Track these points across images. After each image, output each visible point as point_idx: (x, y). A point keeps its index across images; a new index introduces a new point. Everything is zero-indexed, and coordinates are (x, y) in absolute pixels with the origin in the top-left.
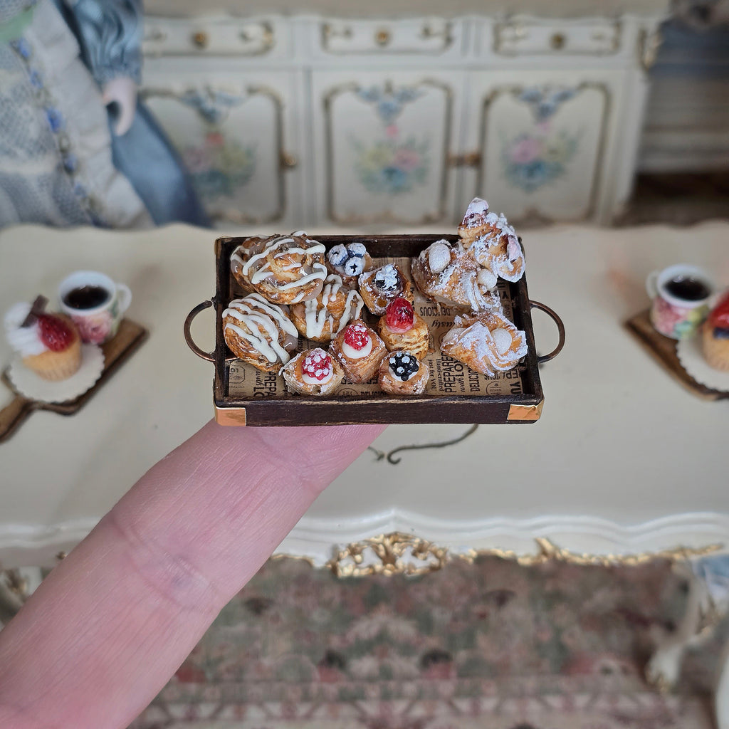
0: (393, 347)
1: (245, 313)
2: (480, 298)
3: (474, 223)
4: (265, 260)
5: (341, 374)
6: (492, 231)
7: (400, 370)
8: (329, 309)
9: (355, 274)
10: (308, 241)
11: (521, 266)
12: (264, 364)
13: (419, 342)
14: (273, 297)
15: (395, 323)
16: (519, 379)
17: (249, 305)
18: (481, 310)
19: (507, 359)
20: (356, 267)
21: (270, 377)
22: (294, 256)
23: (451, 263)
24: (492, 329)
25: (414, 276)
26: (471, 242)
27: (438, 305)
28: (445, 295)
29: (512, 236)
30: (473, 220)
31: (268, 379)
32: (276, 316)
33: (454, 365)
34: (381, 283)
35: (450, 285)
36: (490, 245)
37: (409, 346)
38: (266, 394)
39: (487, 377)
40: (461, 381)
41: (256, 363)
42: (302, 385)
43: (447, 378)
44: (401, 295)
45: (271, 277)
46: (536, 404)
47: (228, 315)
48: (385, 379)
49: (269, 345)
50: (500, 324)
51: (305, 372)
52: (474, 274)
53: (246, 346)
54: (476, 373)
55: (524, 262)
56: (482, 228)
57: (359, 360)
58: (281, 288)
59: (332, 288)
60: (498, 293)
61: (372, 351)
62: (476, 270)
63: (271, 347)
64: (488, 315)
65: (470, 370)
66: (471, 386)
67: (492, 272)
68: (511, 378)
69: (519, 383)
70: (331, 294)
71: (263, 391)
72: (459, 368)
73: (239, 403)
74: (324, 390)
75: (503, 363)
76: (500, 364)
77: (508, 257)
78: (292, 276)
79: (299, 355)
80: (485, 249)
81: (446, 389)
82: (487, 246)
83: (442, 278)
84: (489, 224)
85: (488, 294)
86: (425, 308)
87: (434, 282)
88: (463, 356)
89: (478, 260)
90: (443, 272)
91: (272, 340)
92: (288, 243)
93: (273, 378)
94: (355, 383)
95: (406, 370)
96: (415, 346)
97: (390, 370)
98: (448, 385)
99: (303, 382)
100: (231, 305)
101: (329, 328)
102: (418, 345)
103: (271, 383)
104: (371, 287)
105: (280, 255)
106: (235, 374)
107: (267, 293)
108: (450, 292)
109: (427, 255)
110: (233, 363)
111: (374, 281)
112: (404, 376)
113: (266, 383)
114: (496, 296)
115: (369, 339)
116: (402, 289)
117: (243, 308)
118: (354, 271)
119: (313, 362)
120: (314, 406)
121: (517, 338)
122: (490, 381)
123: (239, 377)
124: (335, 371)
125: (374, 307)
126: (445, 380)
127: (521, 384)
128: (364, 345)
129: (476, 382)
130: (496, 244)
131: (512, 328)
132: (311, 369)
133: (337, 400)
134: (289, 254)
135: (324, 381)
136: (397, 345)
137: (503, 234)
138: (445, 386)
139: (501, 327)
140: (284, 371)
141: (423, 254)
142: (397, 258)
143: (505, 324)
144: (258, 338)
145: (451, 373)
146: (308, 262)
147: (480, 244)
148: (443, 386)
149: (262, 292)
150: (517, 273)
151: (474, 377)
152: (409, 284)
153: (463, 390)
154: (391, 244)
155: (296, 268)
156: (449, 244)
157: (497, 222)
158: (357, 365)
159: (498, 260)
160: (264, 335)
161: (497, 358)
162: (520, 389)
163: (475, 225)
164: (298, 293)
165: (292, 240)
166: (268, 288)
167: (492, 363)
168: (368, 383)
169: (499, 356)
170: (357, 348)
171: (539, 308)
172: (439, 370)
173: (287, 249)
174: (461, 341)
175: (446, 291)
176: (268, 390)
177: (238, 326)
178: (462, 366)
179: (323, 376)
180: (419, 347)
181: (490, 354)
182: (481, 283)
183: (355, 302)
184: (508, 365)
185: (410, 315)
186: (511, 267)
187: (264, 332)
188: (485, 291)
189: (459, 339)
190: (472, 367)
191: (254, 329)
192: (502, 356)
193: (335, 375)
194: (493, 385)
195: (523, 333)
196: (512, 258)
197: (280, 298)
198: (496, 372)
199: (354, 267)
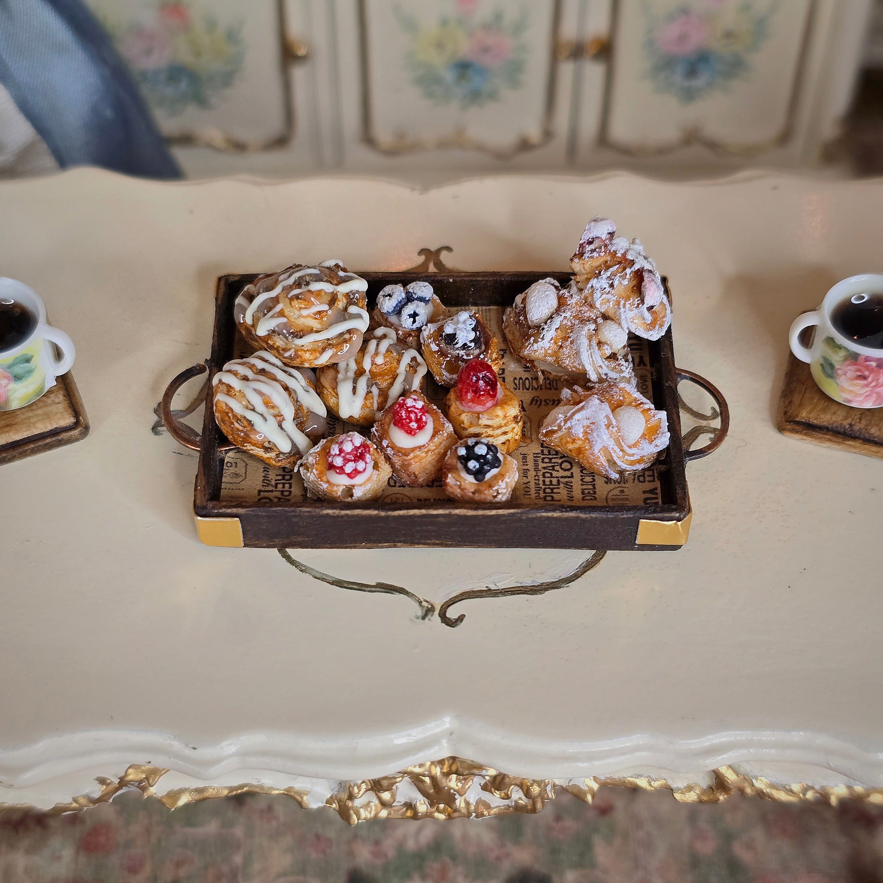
0: (466, 433)
1: (245, 379)
2: (601, 363)
3: (592, 251)
4: (276, 300)
5: (386, 471)
6: (620, 263)
7: (473, 464)
8: (373, 375)
9: (415, 326)
10: (341, 274)
11: (664, 317)
12: (273, 455)
13: (506, 425)
14: (287, 354)
15: (470, 396)
16: (658, 484)
17: (252, 367)
18: (601, 381)
19: (637, 453)
20: (417, 315)
21: (284, 476)
22: (318, 294)
23: (558, 311)
24: (616, 407)
25: (506, 331)
26: (588, 280)
27: (540, 373)
28: (549, 359)
29: (650, 271)
30: (592, 247)
31: (280, 478)
32: (291, 383)
33: (560, 461)
34: (451, 338)
35: (556, 343)
36: (616, 283)
37: (490, 431)
38: (276, 500)
39: (608, 480)
40: (569, 486)
41: (260, 452)
42: (325, 486)
43: (547, 480)
44: (482, 356)
45: (285, 324)
46: (679, 520)
47: (220, 381)
48: (450, 479)
49: (280, 426)
50: (628, 401)
51: (331, 467)
52: (593, 327)
53: (244, 427)
54: (592, 474)
55: (668, 311)
56: (604, 259)
57: (413, 450)
58: (299, 342)
59: (378, 345)
60: (630, 357)
61: (433, 436)
62: (595, 321)
63: (282, 429)
64: (610, 386)
65: (583, 469)
66: (583, 493)
67: (620, 324)
68: (644, 481)
69: (656, 489)
70: (377, 353)
71: (271, 495)
72: (566, 465)
73: (229, 511)
74: (358, 493)
75: (632, 458)
76: (627, 460)
77: (643, 302)
78: (315, 324)
79: (323, 442)
80: (608, 289)
81: (545, 497)
82: (612, 286)
83: (545, 332)
84: (615, 252)
85: (613, 357)
86: (521, 378)
87: (532, 338)
88: (570, 446)
89: (598, 305)
90: (546, 323)
91: (284, 419)
92: (310, 275)
93: (287, 477)
94: (409, 485)
95: (482, 465)
96: (499, 431)
97: (460, 466)
98: (548, 491)
99: (328, 482)
100: (226, 367)
101: (372, 404)
102: (504, 429)
103: (284, 484)
104: (438, 345)
105: (296, 291)
106: (232, 470)
107: (277, 349)
108: (555, 354)
109: (524, 300)
110: (231, 454)
111: (441, 335)
112: (479, 474)
113: (276, 484)
114: (627, 361)
115: (428, 419)
116: (483, 347)
117: (242, 370)
118: (414, 322)
119: (341, 451)
120: (342, 517)
121: (653, 421)
122: (612, 486)
123: (237, 475)
124: (376, 466)
125: (441, 375)
126: (544, 484)
127: (659, 491)
128: (421, 427)
129: (591, 487)
130: (625, 282)
131: (647, 407)
132: (338, 462)
133: (376, 509)
134: (310, 291)
135: (359, 480)
136: (472, 430)
137: (636, 267)
138: (545, 492)
139: (630, 404)
140: (301, 465)
141: (519, 299)
142: (484, 308)
143: (636, 400)
144: (262, 415)
145: (555, 474)
146: (341, 304)
147: (602, 282)
148: (541, 492)
149: (272, 347)
150: (657, 327)
151: (588, 479)
152: (495, 340)
153: (571, 498)
154: (473, 286)
155: (319, 312)
156: (557, 284)
157: (627, 250)
158: (409, 457)
159: (628, 306)
160: (272, 411)
161: (622, 450)
162: (657, 498)
163: (595, 254)
164: (324, 350)
165: (316, 271)
166: (279, 342)
167: (615, 458)
168: (428, 486)
169: (626, 448)
170: (410, 432)
171: (692, 380)
172: (536, 469)
173: (308, 284)
174: (568, 424)
175: (549, 351)
176: (278, 494)
177: (233, 396)
178: (571, 464)
179: (356, 472)
180: (505, 433)
181: (611, 444)
182: (603, 340)
183: (413, 366)
184: (639, 461)
185: (492, 384)
186: (648, 317)
187: (273, 407)
188: (608, 352)
189: (566, 421)
190: (585, 464)
191: (257, 401)
192: (630, 447)
193: (376, 472)
194: (617, 492)
195: (663, 415)
196: (649, 302)
197: (297, 356)
198: (621, 472)
199: (414, 315)
